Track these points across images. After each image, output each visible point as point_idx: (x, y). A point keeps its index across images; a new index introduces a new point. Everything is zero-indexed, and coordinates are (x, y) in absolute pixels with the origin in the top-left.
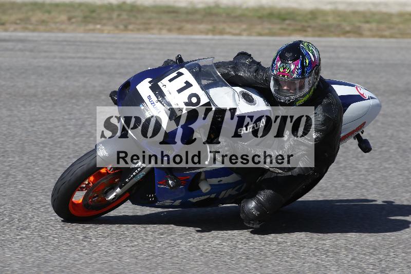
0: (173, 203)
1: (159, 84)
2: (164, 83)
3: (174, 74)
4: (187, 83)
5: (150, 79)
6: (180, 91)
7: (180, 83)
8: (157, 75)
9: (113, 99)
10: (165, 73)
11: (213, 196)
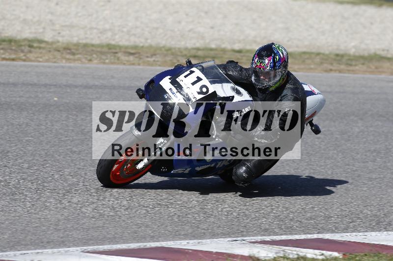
0: (184, 171)
1: (177, 79)
2: (181, 79)
3: (188, 72)
4: (198, 77)
5: (169, 77)
6: (193, 84)
7: (193, 78)
8: (174, 73)
9: (139, 95)
10: (180, 72)
11: (213, 165)
